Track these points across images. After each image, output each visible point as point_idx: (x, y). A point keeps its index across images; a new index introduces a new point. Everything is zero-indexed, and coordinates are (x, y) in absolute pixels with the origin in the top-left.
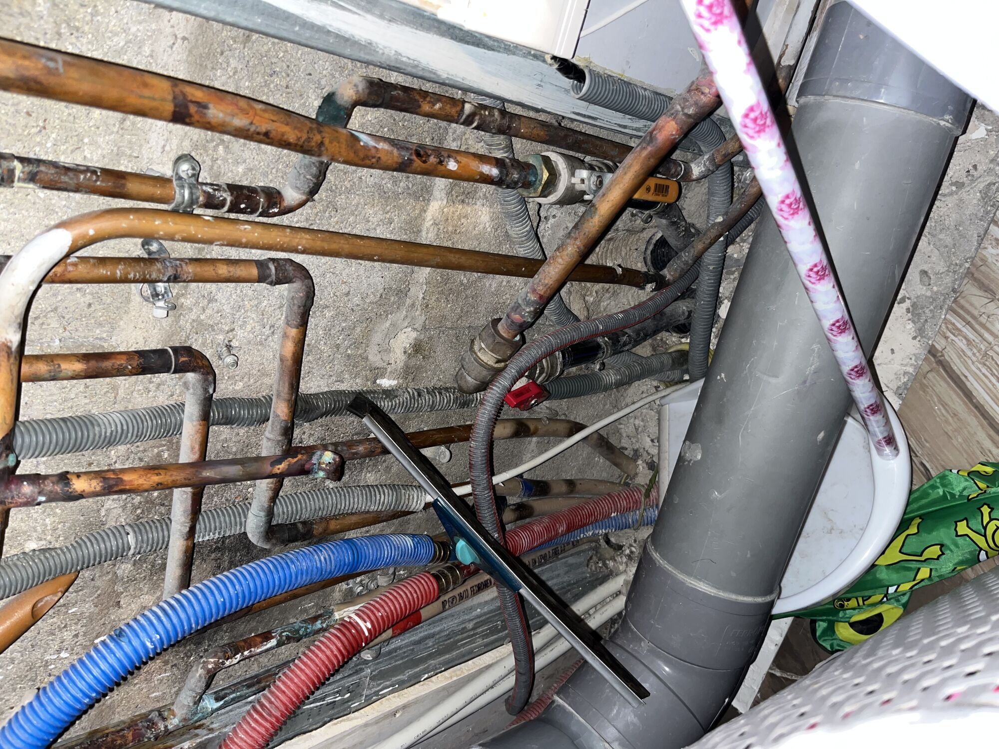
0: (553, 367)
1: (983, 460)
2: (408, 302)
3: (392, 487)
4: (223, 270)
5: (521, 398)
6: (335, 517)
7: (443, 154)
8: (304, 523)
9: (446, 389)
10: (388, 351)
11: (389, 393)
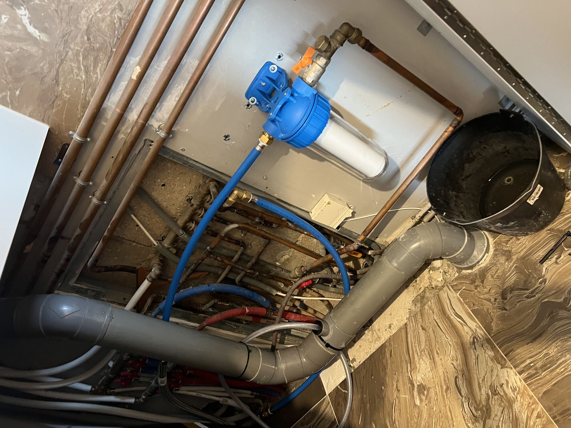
2: (290, 250)
8: (247, 284)
9: (289, 272)
10: (281, 258)
11: (277, 266)
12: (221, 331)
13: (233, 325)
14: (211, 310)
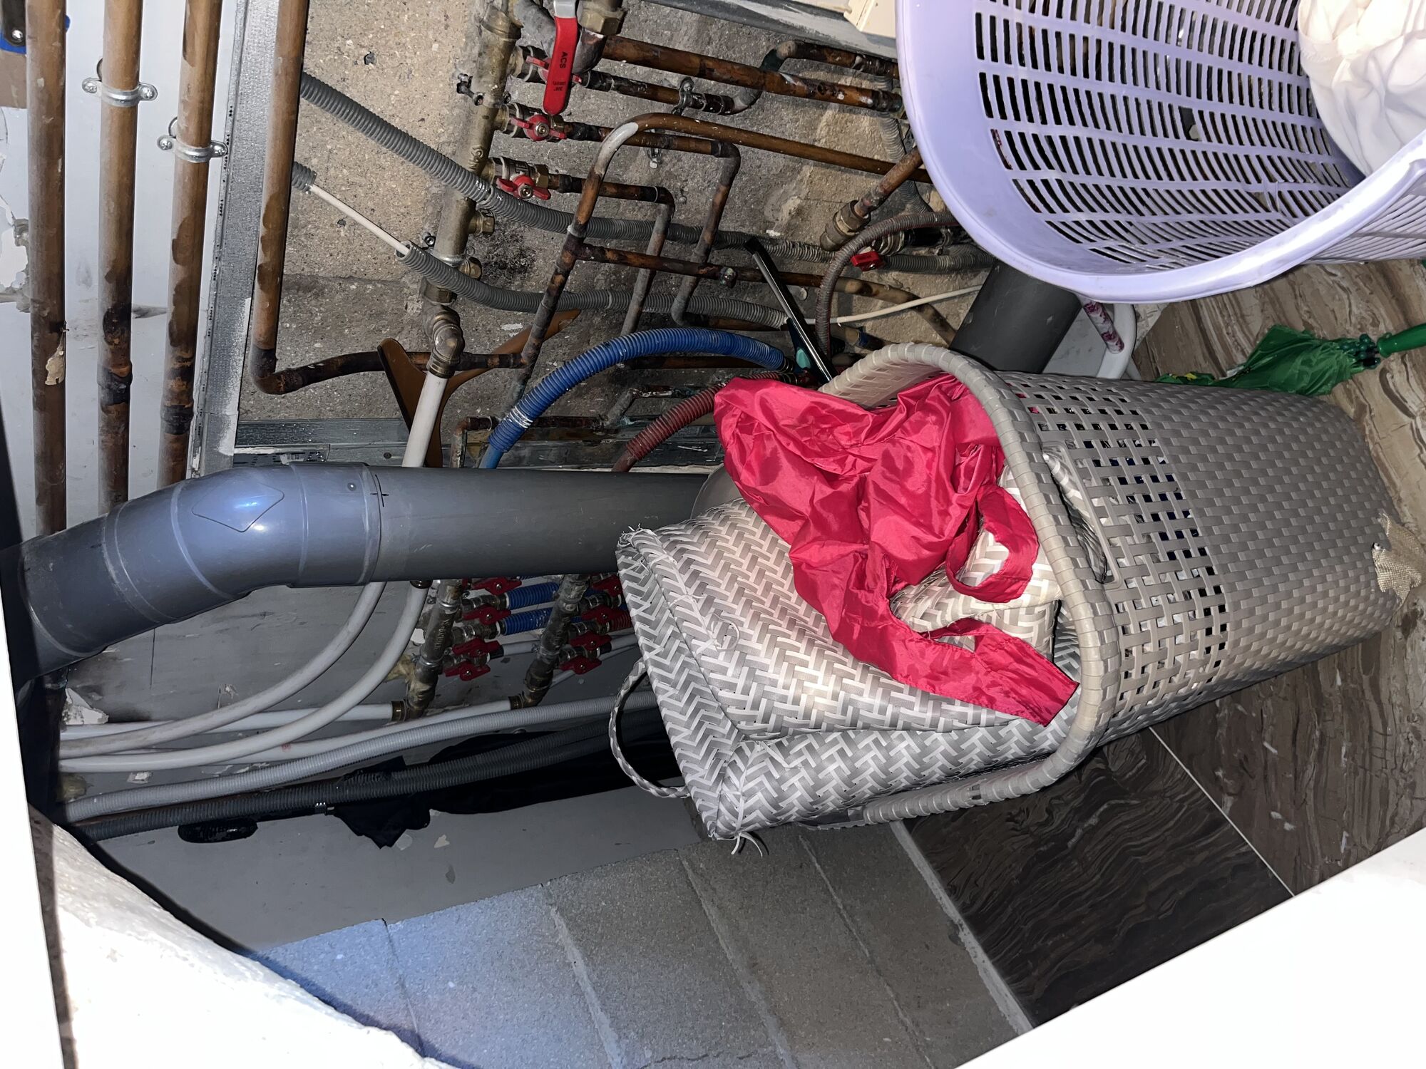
0: (895, 243)
1: (1194, 370)
2: (799, 177)
3: (763, 307)
4: (693, 145)
5: (864, 263)
6: (724, 318)
7: (835, 88)
8: (705, 316)
9: (814, 246)
10: (779, 210)
11: (773, 241)
14: (627, 421)
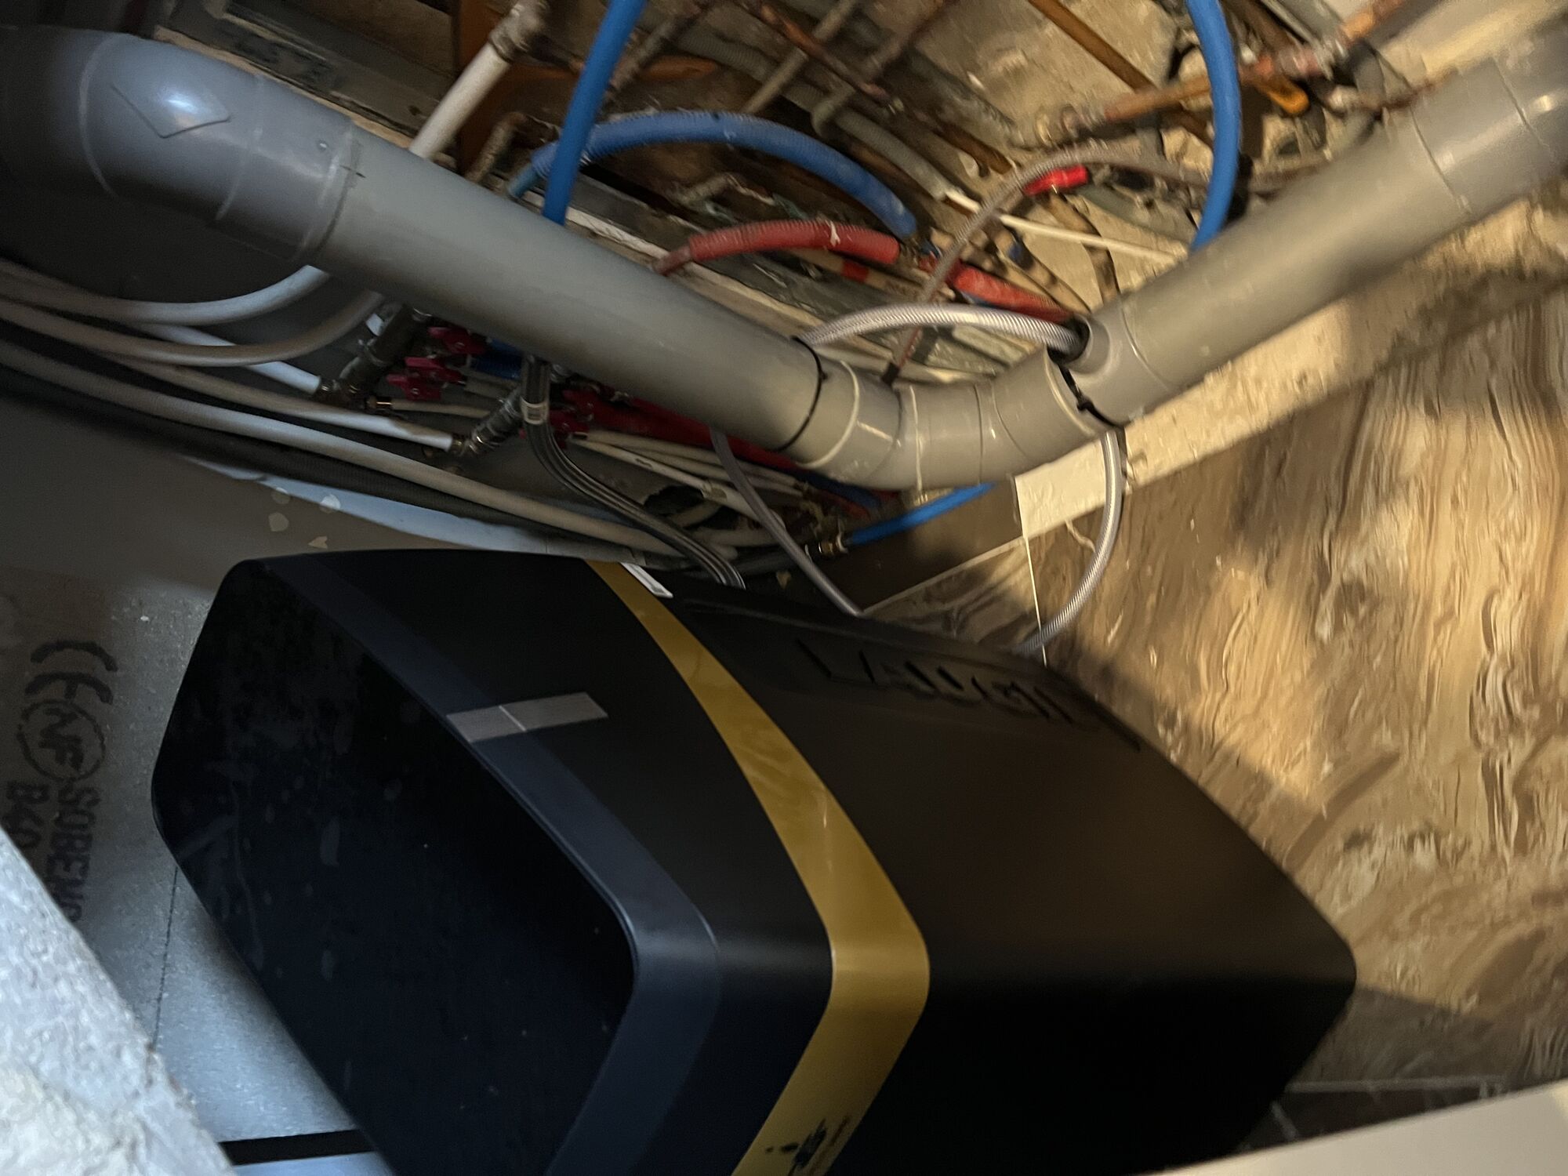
10: (995, 59)
11: (971, 89)
12: (735, 287)
13: (776, 274)
14: (710, 209)
